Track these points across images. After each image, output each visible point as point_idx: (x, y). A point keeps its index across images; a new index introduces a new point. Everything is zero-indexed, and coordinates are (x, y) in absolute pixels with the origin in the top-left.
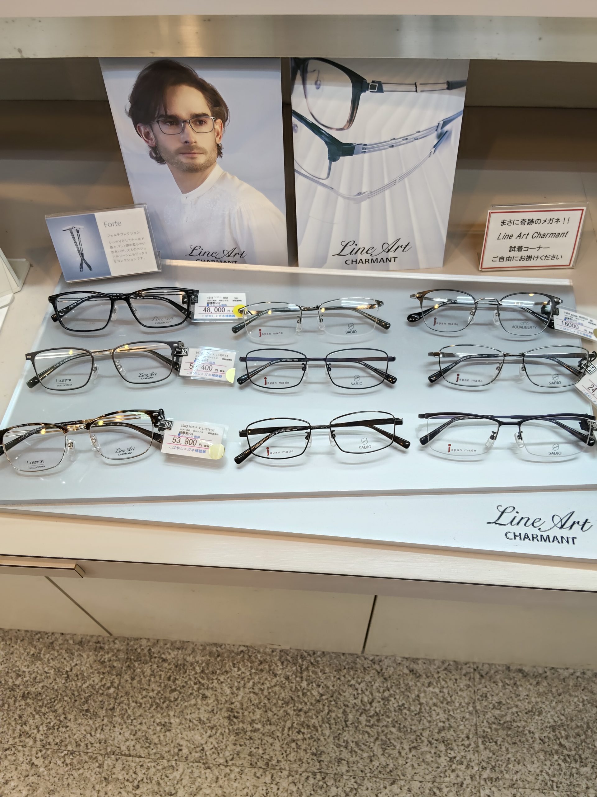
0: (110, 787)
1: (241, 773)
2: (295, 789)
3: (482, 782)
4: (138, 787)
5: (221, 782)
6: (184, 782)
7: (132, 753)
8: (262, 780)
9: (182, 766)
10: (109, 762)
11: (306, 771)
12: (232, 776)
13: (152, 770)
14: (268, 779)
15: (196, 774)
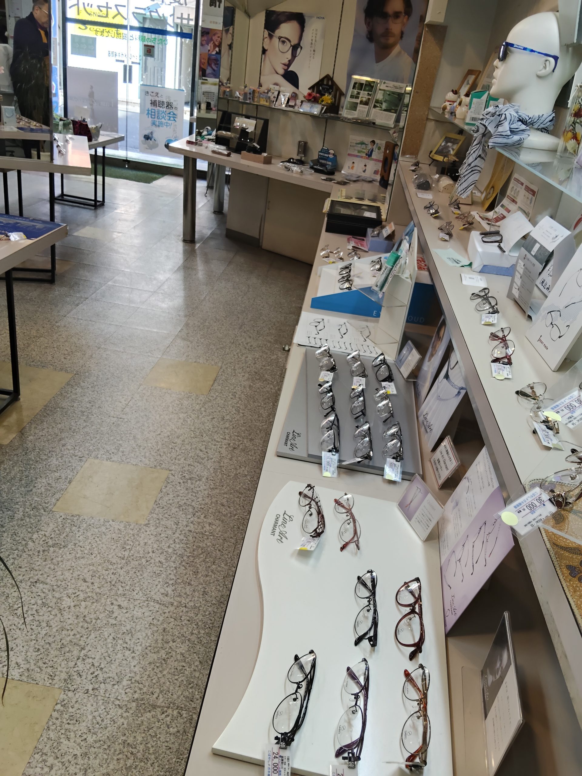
0: (221, 541)
1: (219, 591)
2: (207, 614)
3: (191, 714)
4: (219, 551)
5: (216, 582)
6: (219, 568)
7: (236, 550)
8: (214, 599)
9: (227, 567)
10: (233, 541)
11: (215, 620)
12: (218, 587)
13: (227, 556)
14: (214, 602)
15: (221, 573)
